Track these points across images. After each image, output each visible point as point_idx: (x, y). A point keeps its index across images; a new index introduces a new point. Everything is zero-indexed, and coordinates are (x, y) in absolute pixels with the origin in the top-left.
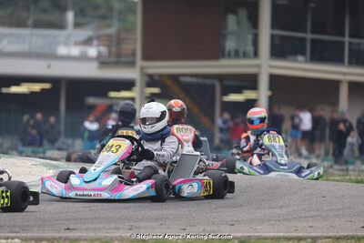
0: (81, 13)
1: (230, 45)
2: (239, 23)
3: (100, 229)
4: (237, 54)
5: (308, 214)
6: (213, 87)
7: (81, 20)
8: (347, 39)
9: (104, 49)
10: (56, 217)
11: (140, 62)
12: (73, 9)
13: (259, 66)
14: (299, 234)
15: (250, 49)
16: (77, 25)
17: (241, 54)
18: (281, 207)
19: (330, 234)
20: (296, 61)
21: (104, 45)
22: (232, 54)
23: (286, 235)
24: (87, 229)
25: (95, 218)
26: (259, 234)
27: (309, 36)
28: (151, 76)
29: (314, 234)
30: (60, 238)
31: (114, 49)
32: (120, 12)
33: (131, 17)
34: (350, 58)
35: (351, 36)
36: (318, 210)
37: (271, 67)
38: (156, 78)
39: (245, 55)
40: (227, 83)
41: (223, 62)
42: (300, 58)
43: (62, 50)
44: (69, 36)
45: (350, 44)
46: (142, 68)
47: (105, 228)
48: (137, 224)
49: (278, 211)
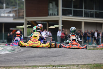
0: (7, 4)
1: (51, 12)
2: (53, 6)
3: (17, 64)
4: (52, 15)
5: (76, 58)
6: (46, 24)
7: (7, 6)
8: (83, 10)
9: (14, 14)
10: (5, 61)
11: (25, 18)
12: (5, 3)
13: (59, 18)
14: (74, 64)
15: (56, 13)
16: (6, 8)
17: (54, 14)
18: (68, 56)
19: (83, 63)
20: (69, 16)
21: (15, 13)
22: (51, 14)
23: (70, 64)
24: (14, 64)
25: (16, 61)
26: (63, 64)
27: (73, 9)
28: (28, 21)
29: (78, 64)
30: (6, 66)
31: (17, 14)
32: (19, 4)
33: (22, 5)
34: (84, 15)
35: (84, 9)
36: (78, 57)
37: (62, 18)
38: (30, 22)
39: (55, 15)
40: (50, 23)
41: (49, 17)
42: (70, 15)
43: (2, 15)
44: (4, 11)
45: (84, 11)
46: (26, 19)
47: (19, 63)
48: (28, 62)
49: (67, 58)
